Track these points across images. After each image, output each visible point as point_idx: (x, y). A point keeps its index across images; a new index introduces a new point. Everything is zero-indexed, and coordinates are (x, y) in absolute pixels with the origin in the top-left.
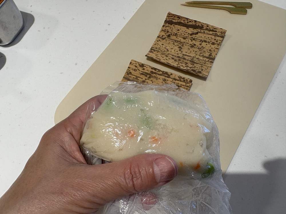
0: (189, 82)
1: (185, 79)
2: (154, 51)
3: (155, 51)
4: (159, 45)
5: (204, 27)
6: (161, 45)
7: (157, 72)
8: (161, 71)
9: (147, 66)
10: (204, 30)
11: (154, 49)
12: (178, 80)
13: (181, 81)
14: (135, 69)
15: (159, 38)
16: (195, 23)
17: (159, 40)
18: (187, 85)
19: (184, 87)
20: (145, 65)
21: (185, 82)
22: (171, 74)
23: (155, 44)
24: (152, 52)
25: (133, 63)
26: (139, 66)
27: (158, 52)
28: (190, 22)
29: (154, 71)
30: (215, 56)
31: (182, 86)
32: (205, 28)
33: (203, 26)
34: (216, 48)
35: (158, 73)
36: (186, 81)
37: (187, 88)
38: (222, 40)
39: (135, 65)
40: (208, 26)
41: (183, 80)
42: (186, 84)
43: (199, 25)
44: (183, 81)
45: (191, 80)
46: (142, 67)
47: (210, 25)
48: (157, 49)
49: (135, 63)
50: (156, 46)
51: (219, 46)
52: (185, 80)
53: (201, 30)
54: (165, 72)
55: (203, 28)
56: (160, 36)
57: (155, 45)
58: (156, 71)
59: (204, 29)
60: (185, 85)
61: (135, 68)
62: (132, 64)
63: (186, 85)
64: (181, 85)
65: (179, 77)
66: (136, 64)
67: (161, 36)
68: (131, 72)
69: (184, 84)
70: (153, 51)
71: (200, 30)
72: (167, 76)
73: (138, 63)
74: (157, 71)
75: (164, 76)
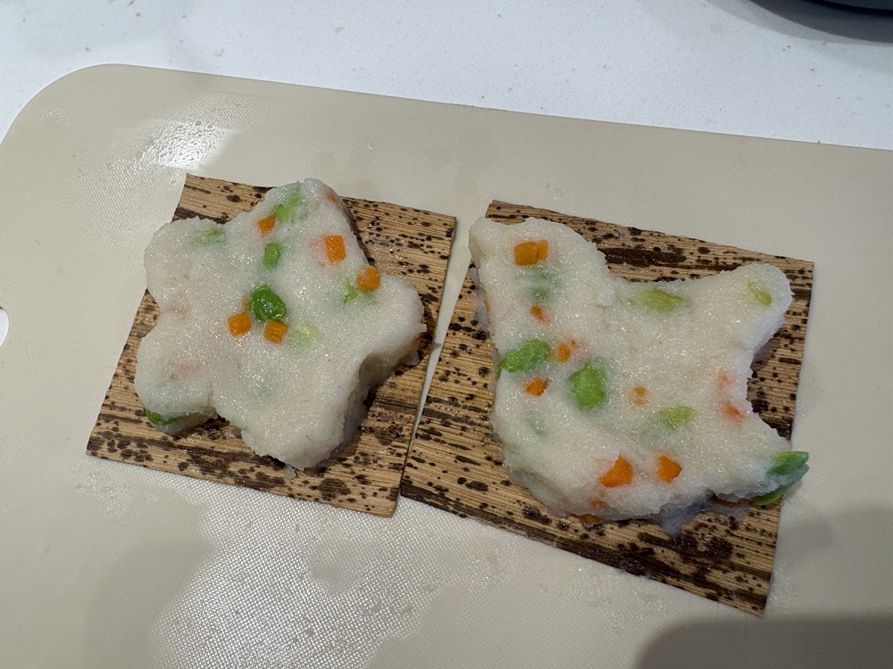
0: (103, 442)
1: (120, 451)
2: (445, 420)
3: (447, 425)
4: (463, 380)
5: (686, 254)
6: (476, 378)
7: (252, 470)
8: (231, 474)
9: (306, 490)
10: (688, 268)
11: (443, 408)
12: (152, 442)
13: (141, 442)
14: (366, 463)
15: (460, 334)
16: (636, 240)
17: (463, 347)
18: (111, 425)
19: (124, 414)
20: (317, 493)
21: (120, 436)
22: (183, 466)
23: (442, 373)
24: (432, 431)
25: (381, 494)
26: (349, 485)
27: (464, 429)
28: (609, 236)
29: (271, 473)
30: (787, 409)
31: (134, 417)
32: (692, 260)
33: (680, 251)
34: (782, 360)
35: (246, 466)
36: (117, 442)
37: (114, 412)
38: (806, 313)
39: (369, 490)
40: (704, 251)
41: (129, 447)
42: (116, 429)
43: (657, 249)
44: (129, 444)
45: (94, 454)
46: (328, 481)
47: (713, 245)
48: (457, 405)
49: (371, 500)
50: (451, 385)
51: (796, 345)
52: (120, 446)
53: (677, 270)
54: (212, 472)
55: (684, 258)
56: (462, 319)
57: (444, 379)
58: (260, 474)
59: (686, 263)
60: (120, 422)
61: (364, 473)
62: (384, 489)
63: (116, 423)
64: (139, 422)
65: (149, 458)
66: (364, 496)
67: (466, 323)
68: (384, 444)
69: (126, 429)
70: (436, 424)
71: (671, 269)
72: (205, 457)
73: (352, 500)
74: (252, 476)
75: (218, 454)
